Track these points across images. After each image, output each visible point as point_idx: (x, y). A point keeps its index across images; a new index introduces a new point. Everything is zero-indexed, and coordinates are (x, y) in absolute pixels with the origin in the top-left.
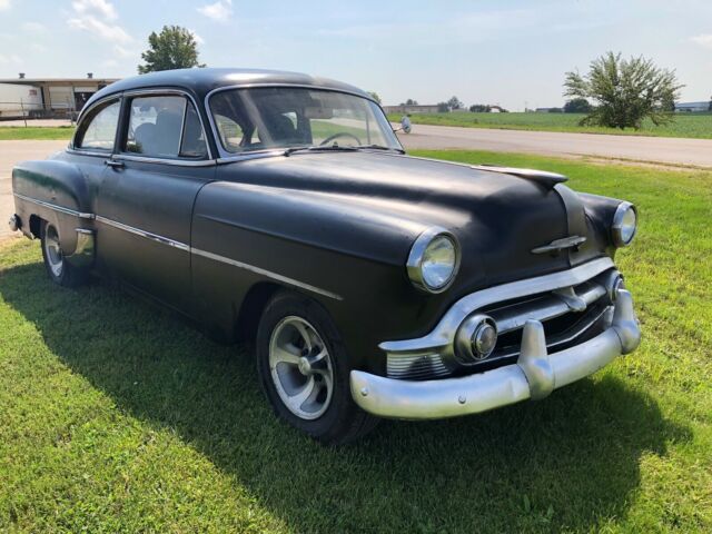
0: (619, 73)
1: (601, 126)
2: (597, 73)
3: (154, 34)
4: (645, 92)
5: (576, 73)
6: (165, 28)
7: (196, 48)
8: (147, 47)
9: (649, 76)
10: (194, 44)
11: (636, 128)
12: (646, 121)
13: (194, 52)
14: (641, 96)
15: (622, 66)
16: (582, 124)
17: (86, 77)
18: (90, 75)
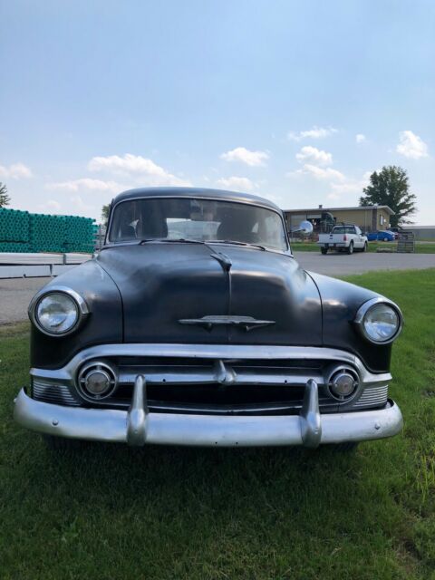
3: (375, 174)
6: (384, 168)
7: (408, 182)
8: (368, 183)
10: (407, 179)
13: (406, 186)
17: (317, 207)
18: (321, 206)
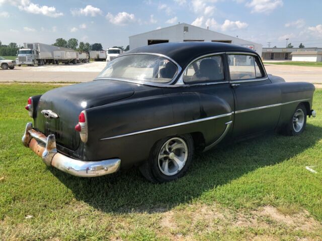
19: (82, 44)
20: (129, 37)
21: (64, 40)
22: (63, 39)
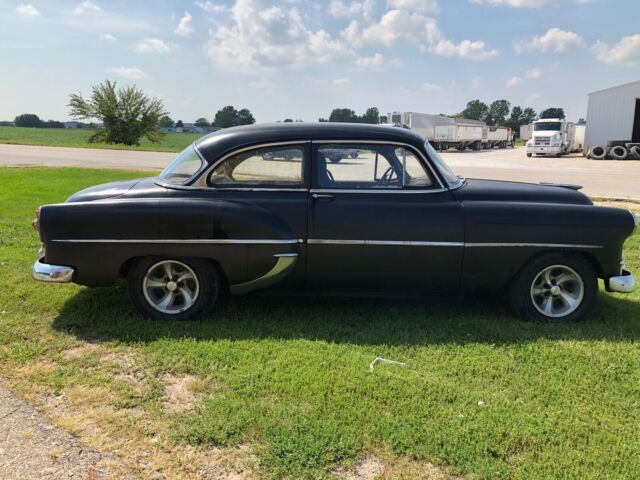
0: (119, 99)
1: (108, 142)
2: (98, 97)
4: (141, 116)
5: (78, 95)
9: (142, 102)
11: (138, 145)
12: (143, 140)
14: (138, 119)
15: (121, 94)
16: (91, 141)
19: (517, 110)
20: (589, 95)
21: (482, 104)
22: (481, 101)
